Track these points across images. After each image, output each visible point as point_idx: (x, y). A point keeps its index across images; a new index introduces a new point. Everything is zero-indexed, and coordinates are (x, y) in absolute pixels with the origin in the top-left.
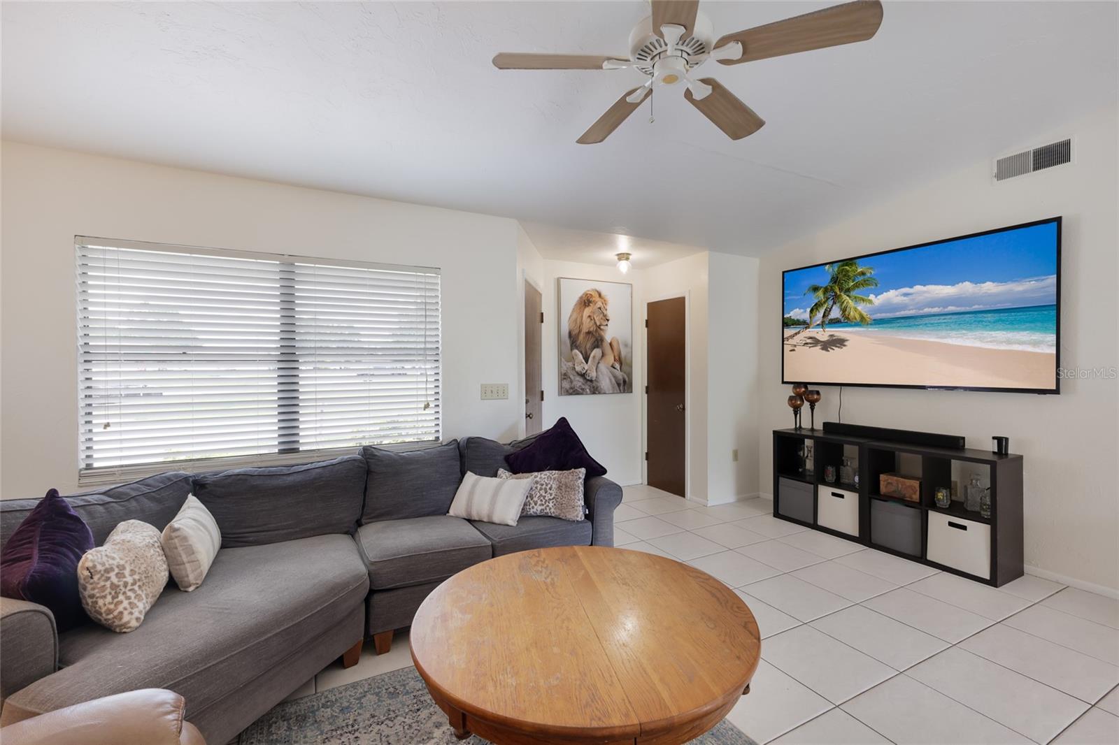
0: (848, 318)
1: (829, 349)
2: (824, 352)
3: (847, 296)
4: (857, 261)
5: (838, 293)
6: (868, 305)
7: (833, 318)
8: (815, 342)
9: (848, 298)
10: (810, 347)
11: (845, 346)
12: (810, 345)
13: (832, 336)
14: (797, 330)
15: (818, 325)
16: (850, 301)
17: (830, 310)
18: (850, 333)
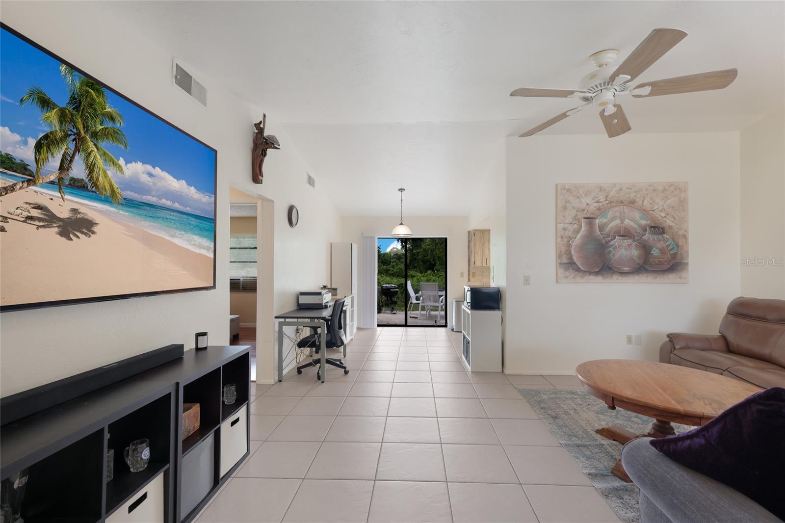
0: (95, 185)
1: (71, 236)
2: (64, 239)
3: (95, 145)
4: (106, 91)
5: (82, 132)
6: (119, 173)
7: (75, 177)
8: (49, 218)
9: (96, 150)
10: (38, 227)
11: (93, 233)
12: (37, 223)
13: (74, 211)
14: (9, 182)
15: (52, 183)
16: (98, 157)
17: (71, 161)
18: (100, 212)
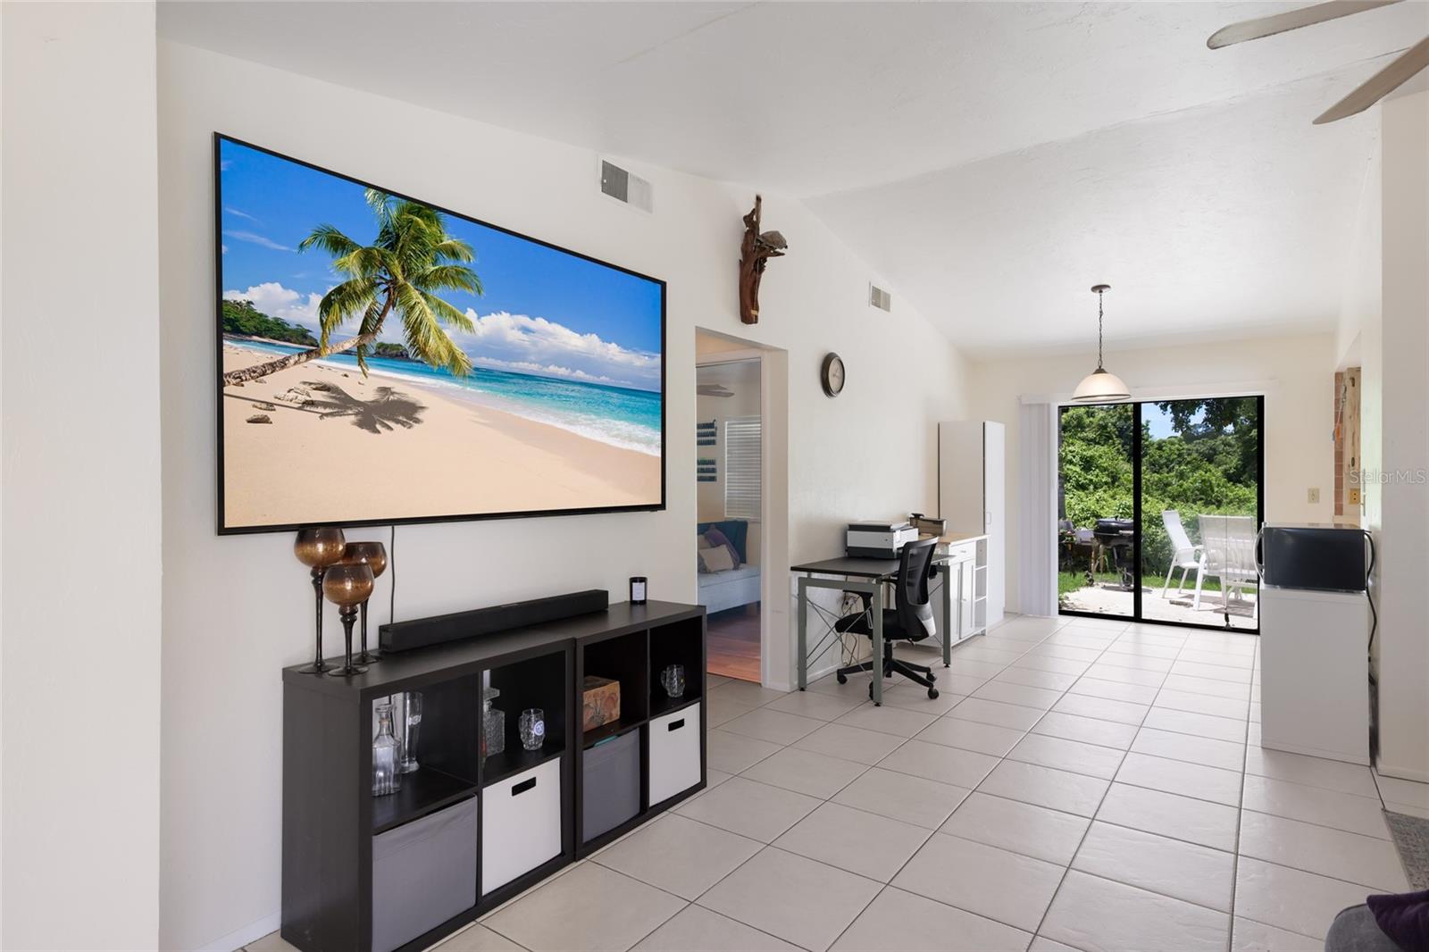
0: (423, 352)
1: (378, 427)
2: (365, 432)
3: (422, 294)
4: (444, 217)
5: (400, 278)
6: (465, 332)
7: (387, 342)
8: (340, 402)
9: (423, 301)
10: (323, 416)
11: (417, 421)
12: (321, 410)
13: (385, 390)
14: (278, 355)
15: (347, 352)
16: (428, 311)
17: (380, 320)
18: (430, 390)
